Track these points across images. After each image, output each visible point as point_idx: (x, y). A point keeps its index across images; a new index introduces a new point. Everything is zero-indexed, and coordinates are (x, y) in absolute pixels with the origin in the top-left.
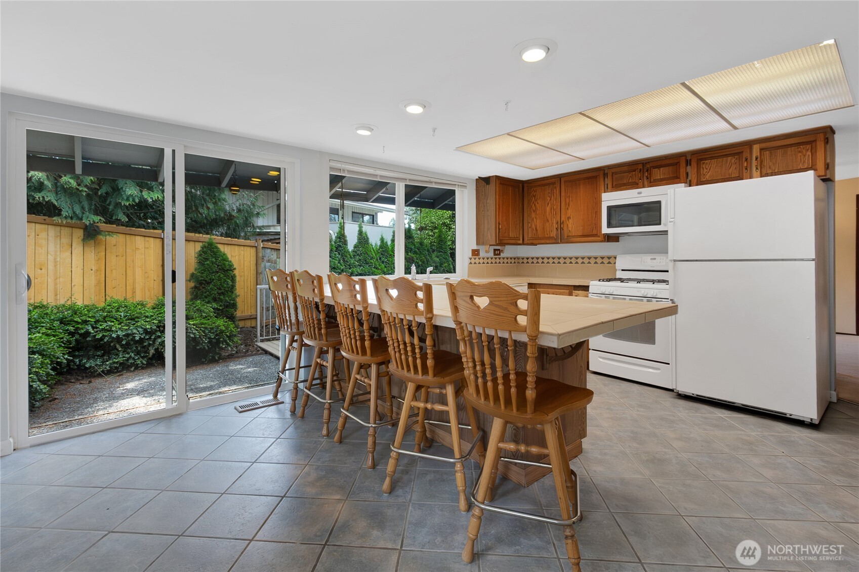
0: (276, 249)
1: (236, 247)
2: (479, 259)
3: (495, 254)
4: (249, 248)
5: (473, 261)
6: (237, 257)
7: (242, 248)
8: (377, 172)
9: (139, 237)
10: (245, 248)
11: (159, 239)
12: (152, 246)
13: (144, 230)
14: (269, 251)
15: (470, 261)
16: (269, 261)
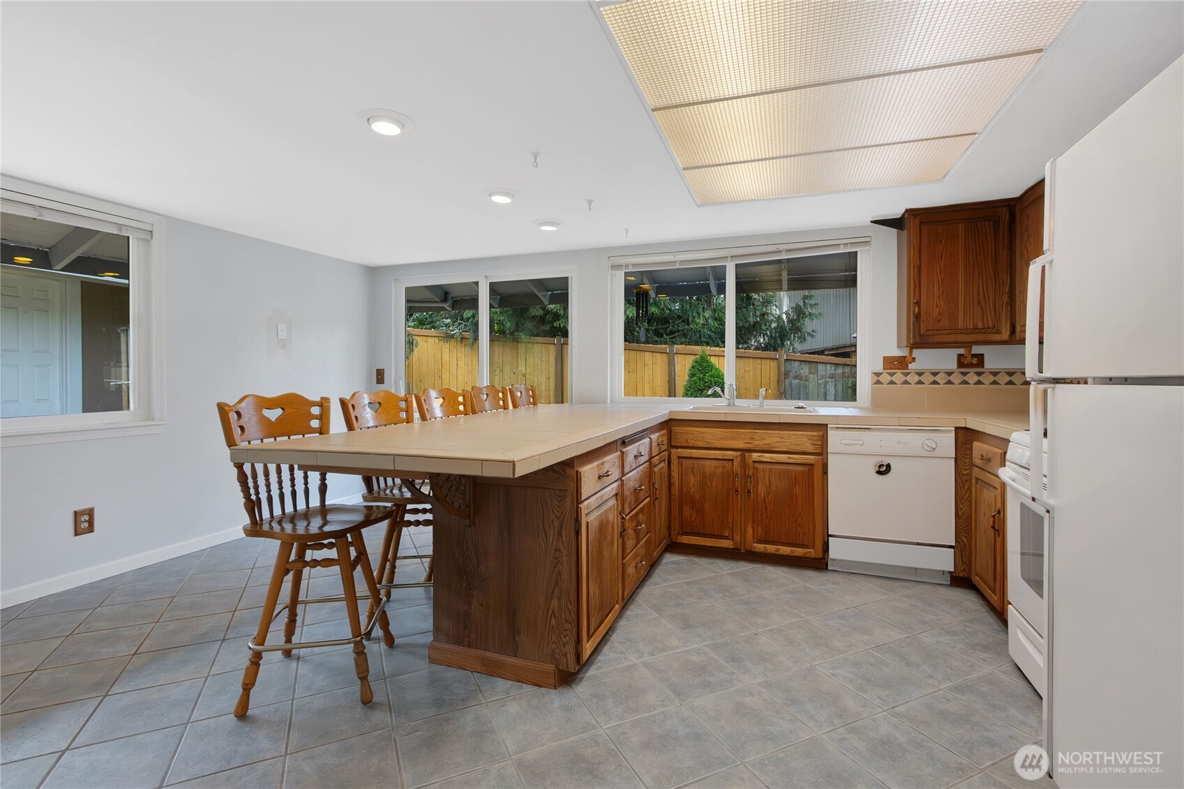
0: (809, 362)
1: (751, 360)
2: (906, 374)
3: (961, 364)
4: (768, 360)
5: (886, 378)
6: (751, 372)
7: (759, 361)
8: (678, 257)
9: (648, 353)
10: (763, 361)
11: (665, 355)
12: (659, 361)
13: (651, 345)
14: (797, 364)
15: (876, 378)
16: (796, 377)
